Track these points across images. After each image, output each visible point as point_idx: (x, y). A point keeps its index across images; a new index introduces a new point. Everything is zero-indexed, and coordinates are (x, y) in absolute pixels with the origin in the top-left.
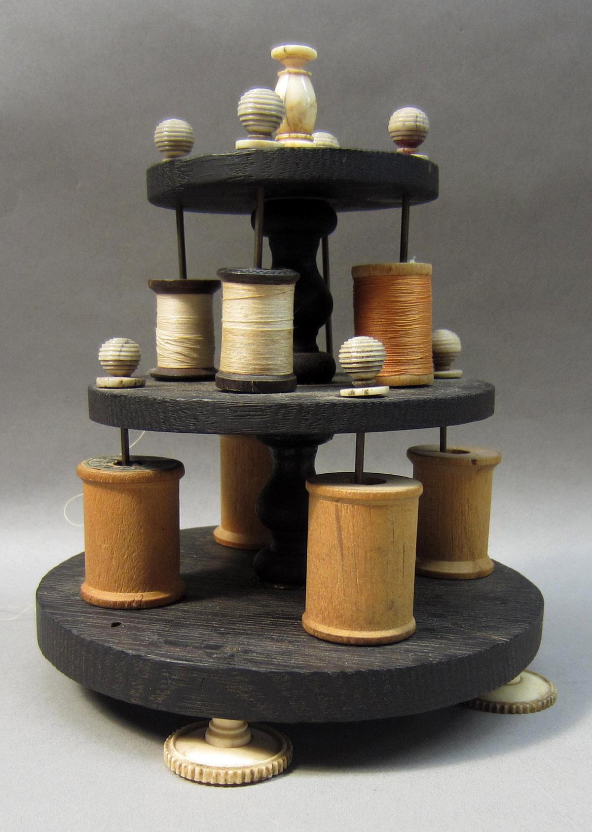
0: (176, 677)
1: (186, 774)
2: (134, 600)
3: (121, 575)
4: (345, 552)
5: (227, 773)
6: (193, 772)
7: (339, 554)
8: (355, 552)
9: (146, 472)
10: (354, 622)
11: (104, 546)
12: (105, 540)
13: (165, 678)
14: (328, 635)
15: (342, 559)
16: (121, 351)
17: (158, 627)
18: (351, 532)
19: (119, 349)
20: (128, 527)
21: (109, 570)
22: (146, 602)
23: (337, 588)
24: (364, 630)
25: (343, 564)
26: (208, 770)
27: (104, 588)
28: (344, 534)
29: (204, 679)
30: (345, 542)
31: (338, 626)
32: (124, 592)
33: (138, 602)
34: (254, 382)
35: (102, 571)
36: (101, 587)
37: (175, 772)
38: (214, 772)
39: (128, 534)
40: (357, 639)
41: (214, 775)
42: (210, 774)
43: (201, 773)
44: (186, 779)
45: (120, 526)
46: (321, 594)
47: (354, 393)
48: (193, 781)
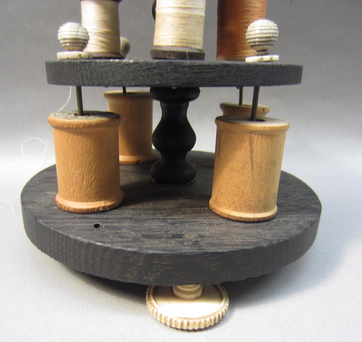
0: (165, 263)
1: (176, 325)
2: (100, 207)
3: (90, 191)
4: (255, 166)
5: (205, 321)
6: (182, 323)
7: (250, 167)
8: (261, 165)
9: (104, 119)
10: (257, 208)
11: (76, 173)
12: (77, 168)
13: (156, 264)
14: (241, 218)
15: (252, 170)
16: (77, 32)
17: (127, 224)
18: (259, 152)
19: (76, 30)
20: (94, 158)
21: (81, 188)
22: (108, 207)
23: (247, 188)
24: (262, 212)
25: (252, 174)
26: (193, 321)
27: (77, 201)
28: (255, 154)
29: (185, 262)
30: (255, 159)
31: (247, 212)
32: (93, 201)
33: (102, 207)
34: (189, 53)
35: (76, 189)
36: (75, 200)
37: (161, 322)
38: (197, 321)
39: (94, 163)
40: (258, 219)
41: (197, 323)
42: (194, 324)
43: (188, 324)
44: (176, 329)
45: (88, 158)
46: (234, 192)
47: (263, 59)
48: (182, 330)
